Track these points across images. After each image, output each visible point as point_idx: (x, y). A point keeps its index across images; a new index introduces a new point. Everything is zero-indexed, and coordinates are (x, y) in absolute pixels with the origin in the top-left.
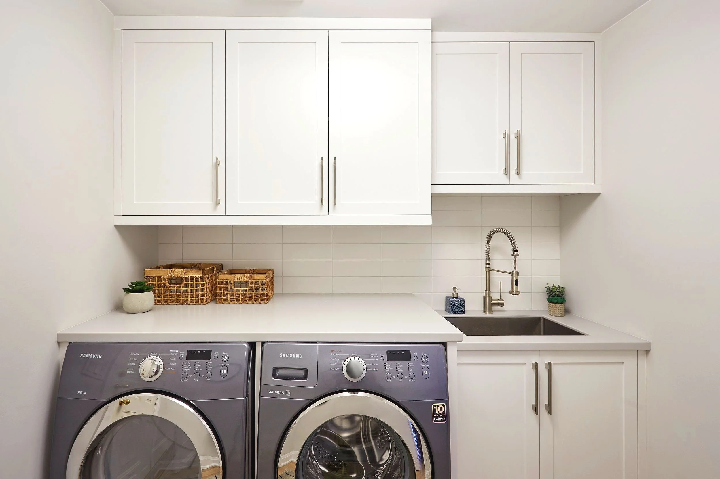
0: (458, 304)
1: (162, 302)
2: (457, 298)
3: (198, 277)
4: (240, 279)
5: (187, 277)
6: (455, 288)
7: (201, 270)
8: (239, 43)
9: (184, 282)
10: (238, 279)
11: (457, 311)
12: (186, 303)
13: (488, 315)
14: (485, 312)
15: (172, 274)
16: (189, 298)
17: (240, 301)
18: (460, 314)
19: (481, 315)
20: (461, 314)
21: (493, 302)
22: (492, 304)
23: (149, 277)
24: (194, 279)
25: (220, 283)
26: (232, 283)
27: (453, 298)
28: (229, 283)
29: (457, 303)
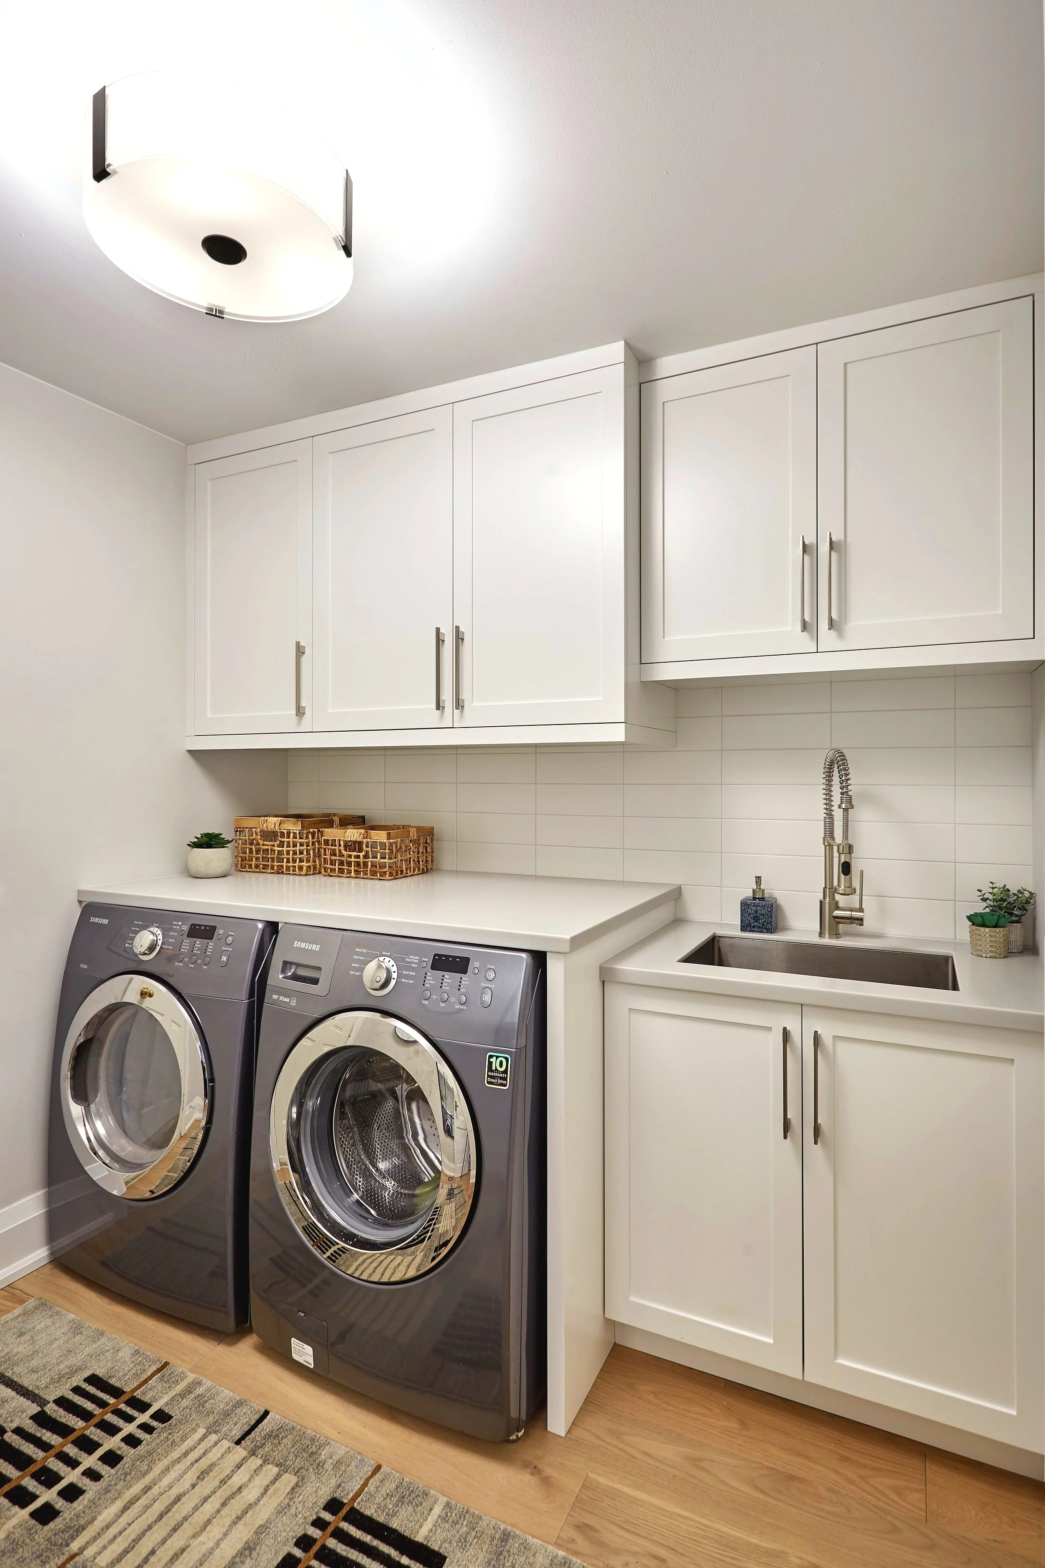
0: (756, 912)
1: (253, 868)
2: (763, 899)
3: (295, 831)
4: (352, 837)
5: (283, 830)
6: (758, 879)
7: (299, 820)
8: (330, 454)
9: (280, 839)
10: (349, 837)
11: (754, 927)
12: (280, 872)
13: (827, 941)
14: (821, 934)
15: (265, 825)
16: (284, 864)
17: (353, 874)
18: (760, 932)
19: (815, 939)
20: (764, 932)
21: (837, 913)
22: (835, 917)
23: (239, 829)
24: (292, 835)
25: (326, 842)
26: (342, 843)
27: (754, 898)
28: (337, 843)
29: (754, 908)
